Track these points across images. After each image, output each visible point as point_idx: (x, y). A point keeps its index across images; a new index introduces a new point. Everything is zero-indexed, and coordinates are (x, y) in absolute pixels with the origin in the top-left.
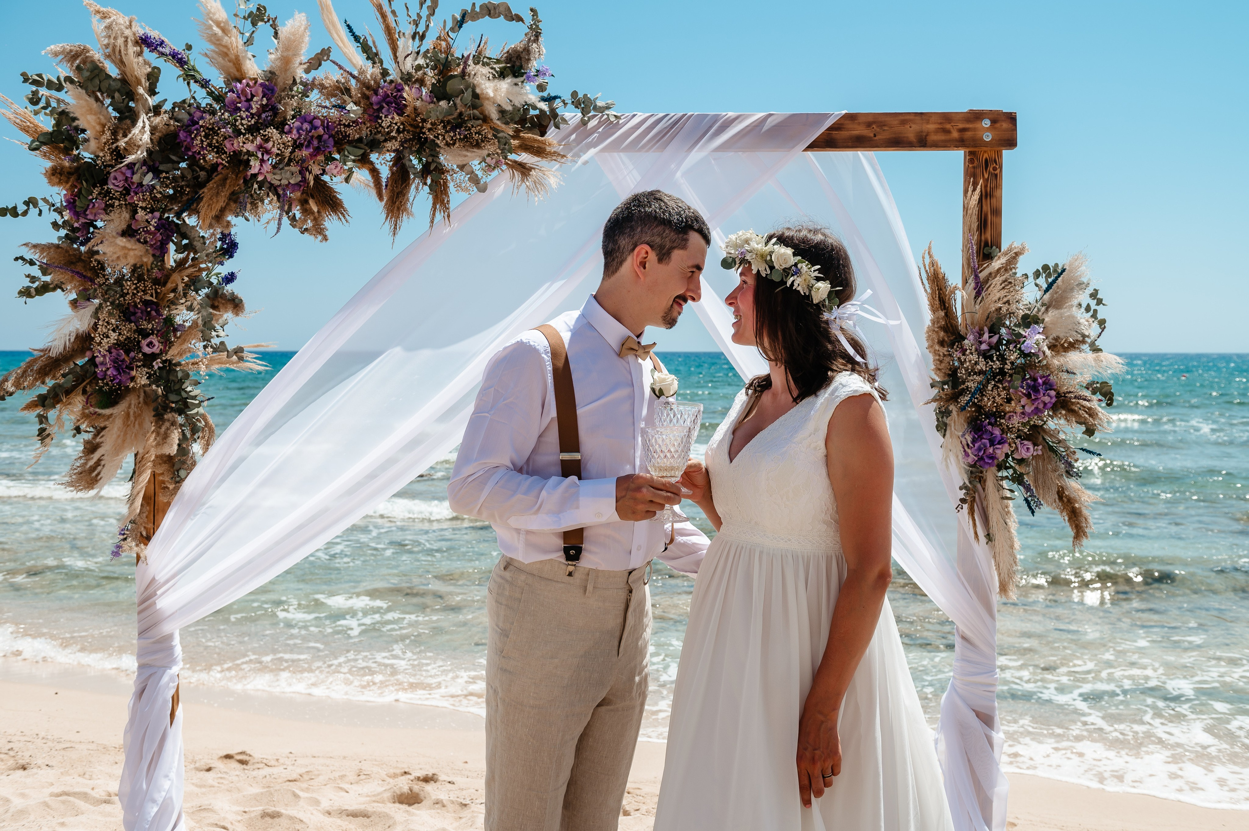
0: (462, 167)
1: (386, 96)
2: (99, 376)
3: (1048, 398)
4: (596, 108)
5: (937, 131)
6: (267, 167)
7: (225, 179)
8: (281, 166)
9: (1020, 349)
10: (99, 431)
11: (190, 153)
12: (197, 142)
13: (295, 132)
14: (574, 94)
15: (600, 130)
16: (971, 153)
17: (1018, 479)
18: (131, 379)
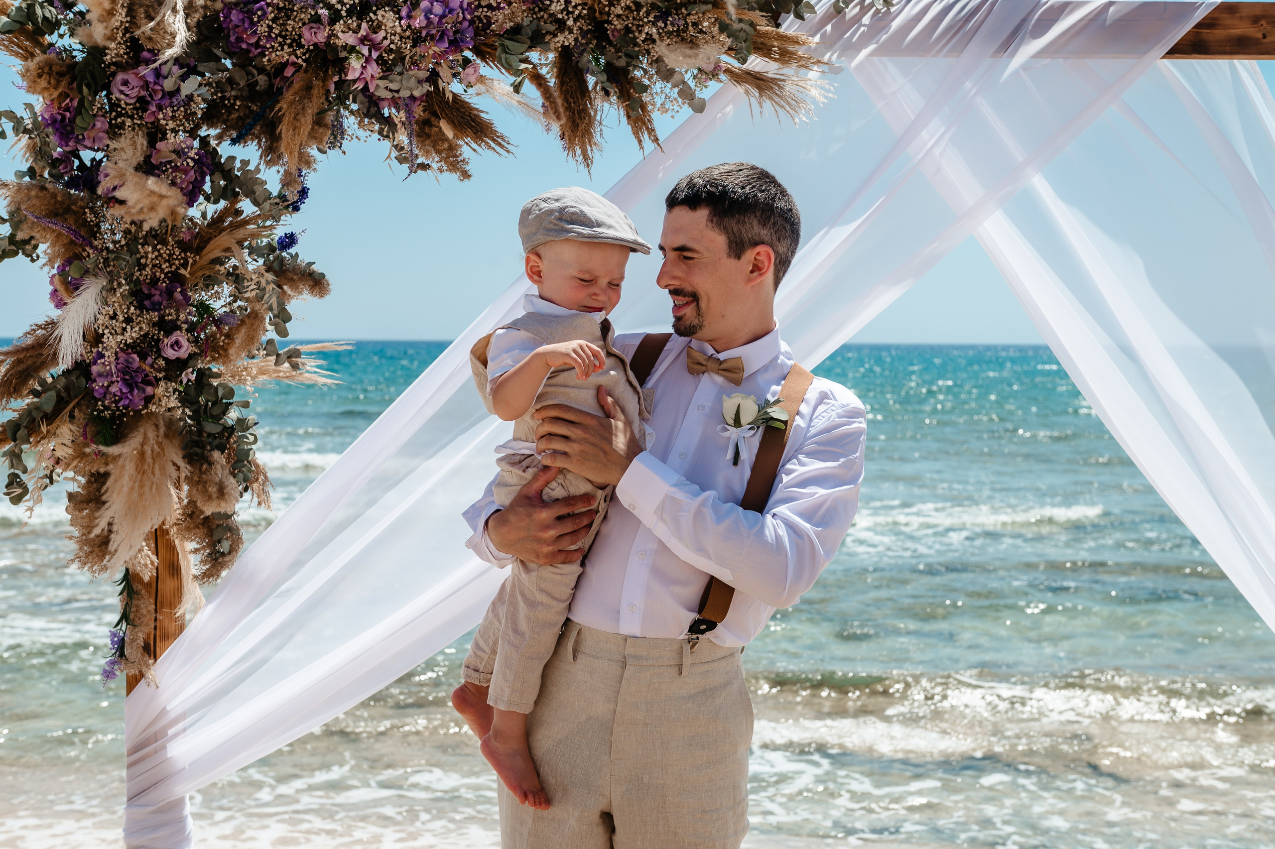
0: (667, 74)
2: (96, 394)
6: (374, 69)
7: (308, 88)
8: (399, 69)
11: (244, 46)
12: (262, 29)
13: (422, 17)
18: (149, 400)
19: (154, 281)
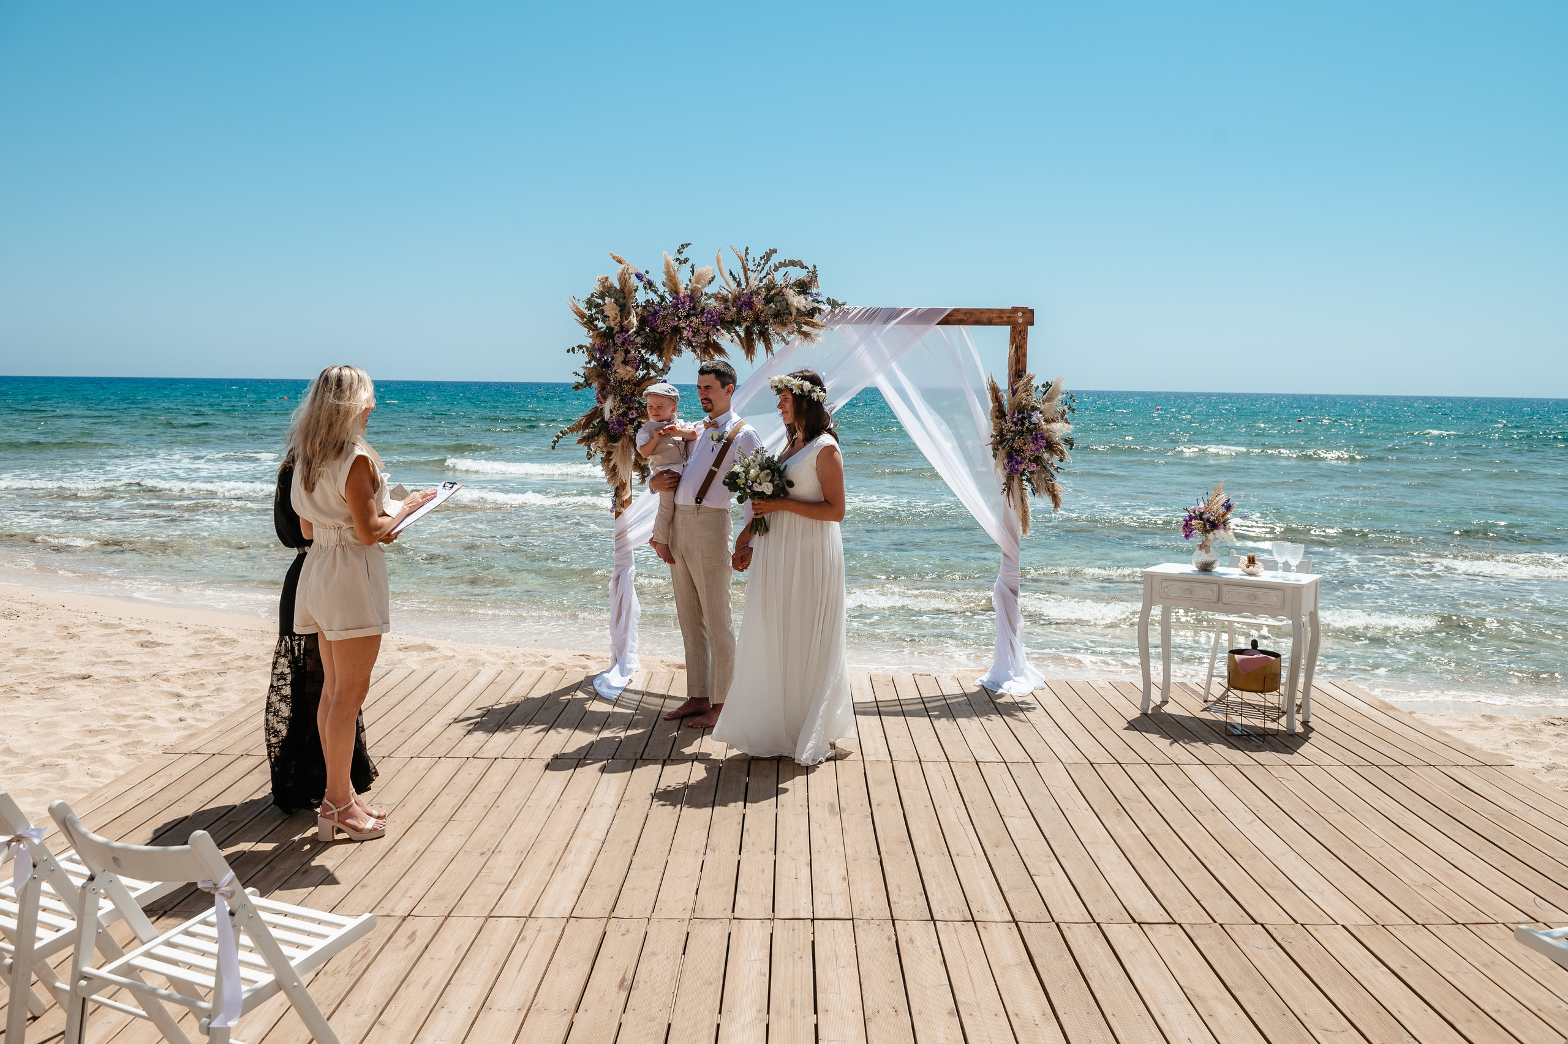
0: (778, 334)
1: (744, 301)
2: (612, 428)
3: (1043, 444)
4: (838, 304)
5: (997, 317)
6: (691, 334)
7: (671, 339)
8: (697, 333)
9: (1031, 421)
10: (609, 453)
11: (653, 327)
12: (658, 322)
13: (705, 319)
14: (828, 299)
15: (840, 315)
16: (1012, 327)
17: (1029, 480)
18: (624, 430)
19: (626, 395)
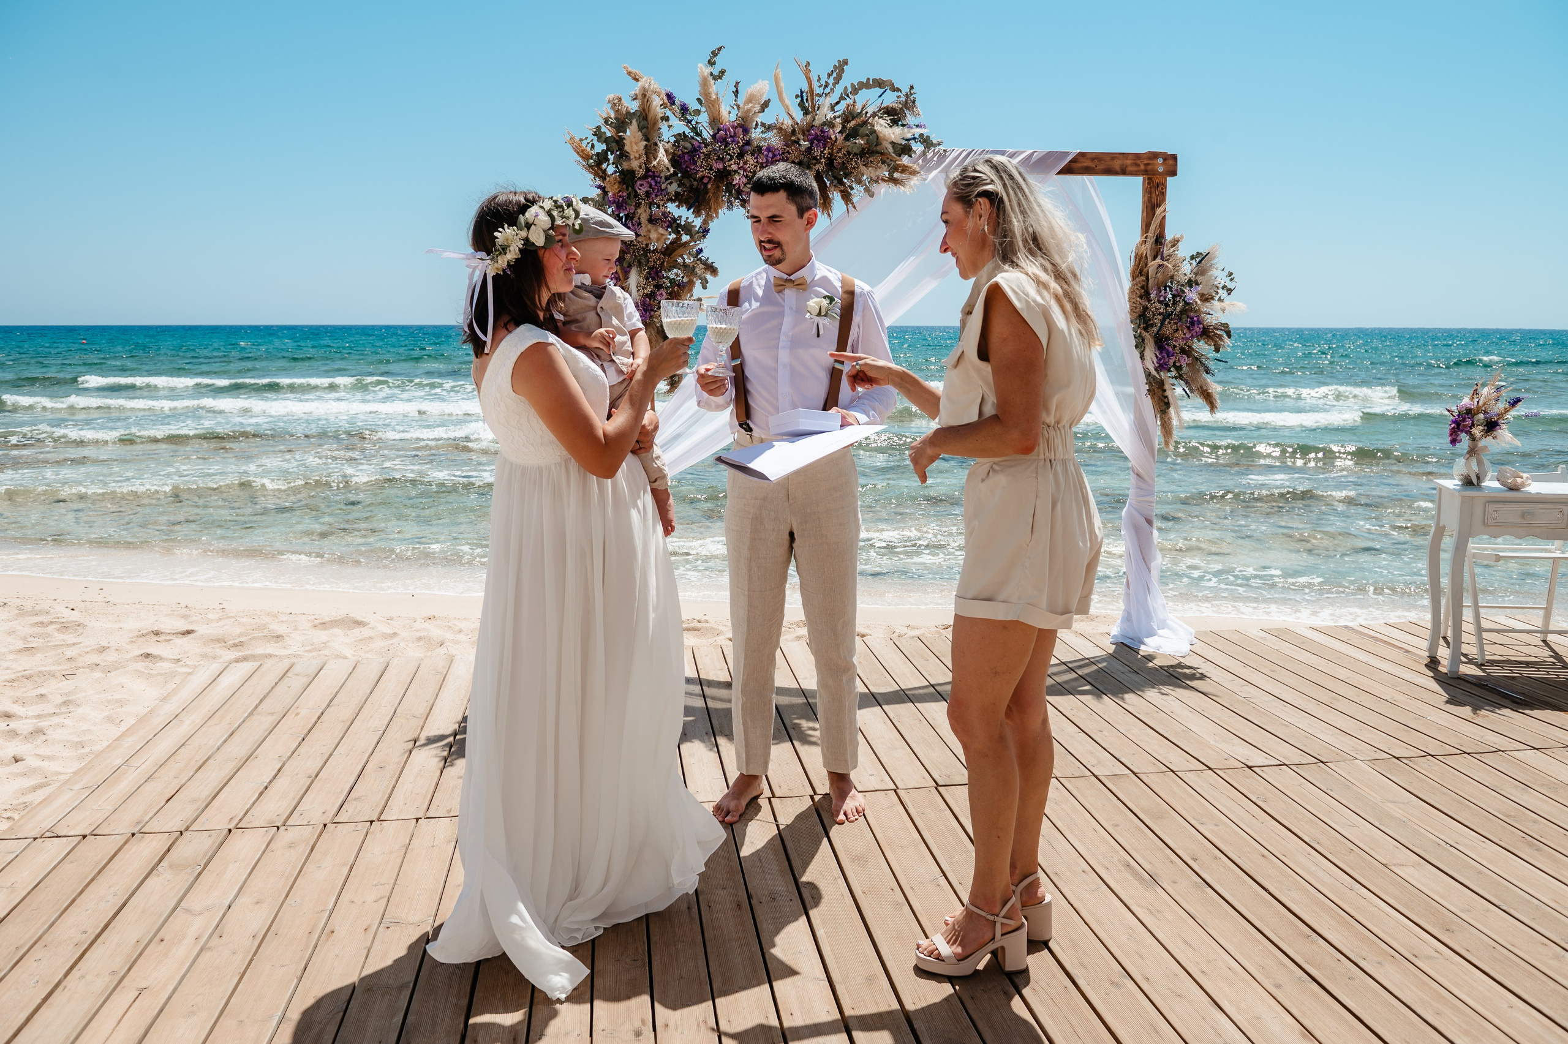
0: (859, 182)
1: (817, 134)
3: (1198, 329)
4: (932, 144)
5: (1132, 165)
6: (744, 180)
7: (718, 187)
9: (1184, 300)
11: (689, 169)
12: (699, 163)
14: (922, 137)
15: (935, 159)
16: (1149, 179)
17: (1180, 377)
18: (651, 317)
19: (653, 268)
